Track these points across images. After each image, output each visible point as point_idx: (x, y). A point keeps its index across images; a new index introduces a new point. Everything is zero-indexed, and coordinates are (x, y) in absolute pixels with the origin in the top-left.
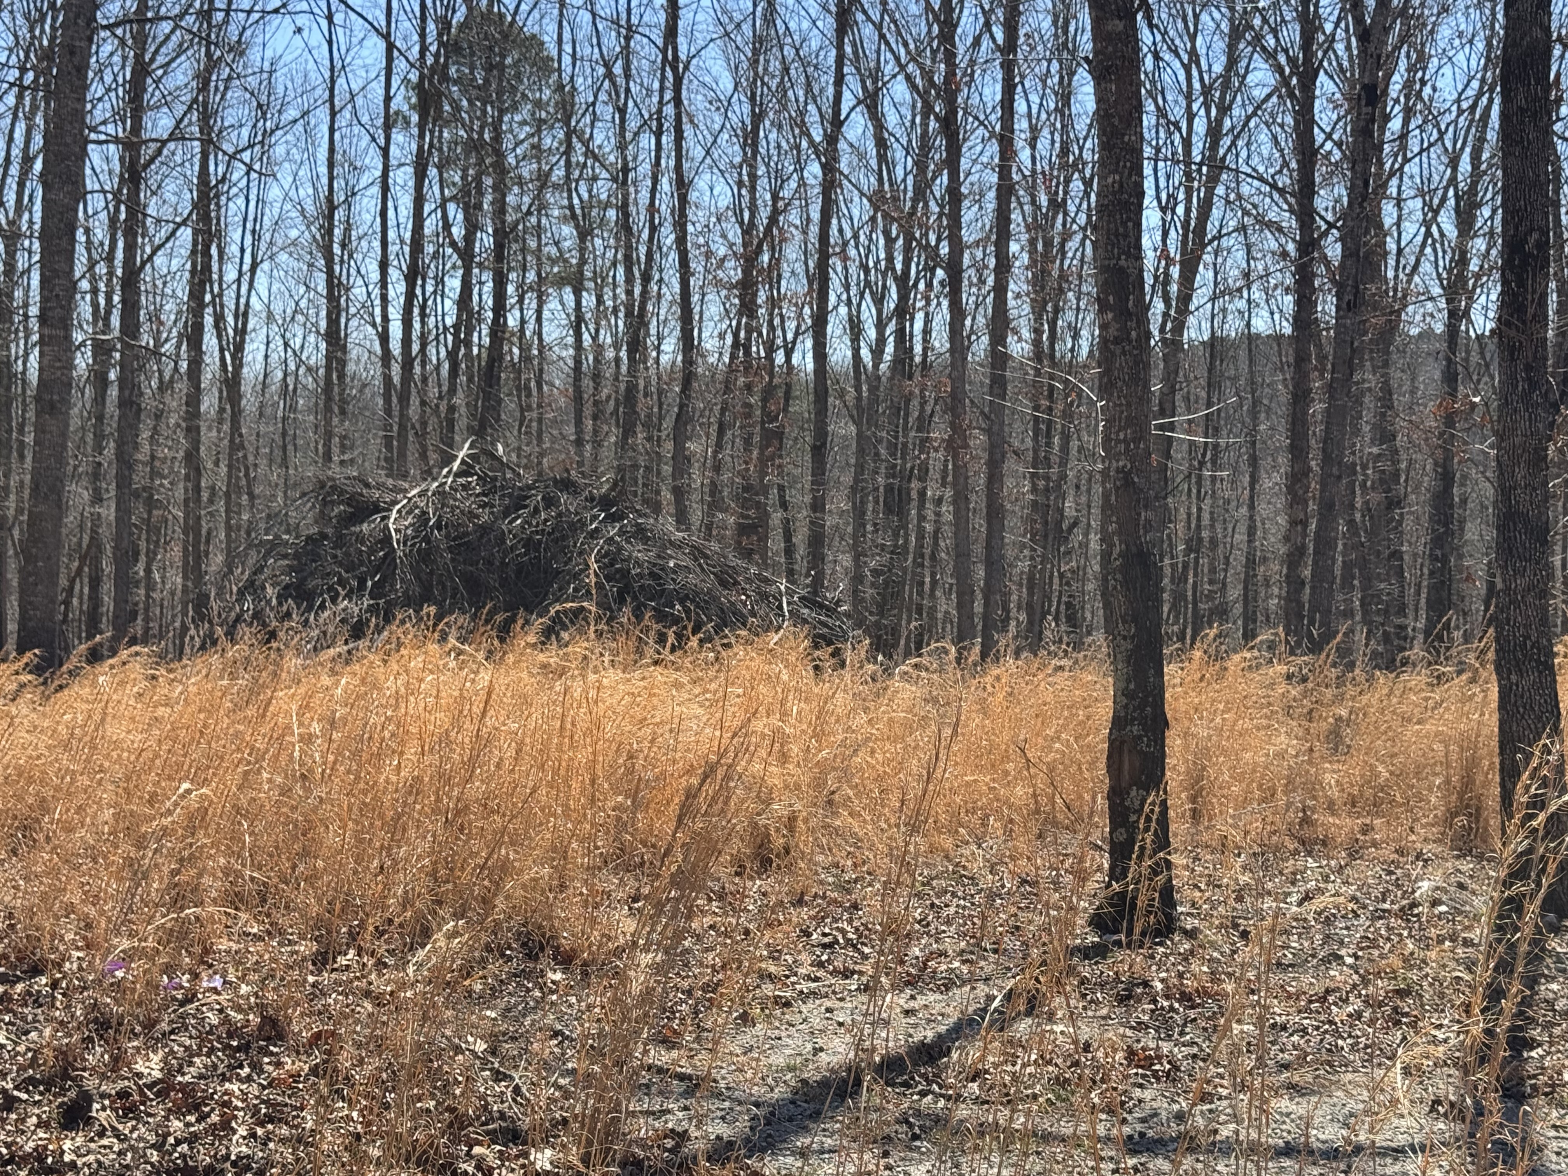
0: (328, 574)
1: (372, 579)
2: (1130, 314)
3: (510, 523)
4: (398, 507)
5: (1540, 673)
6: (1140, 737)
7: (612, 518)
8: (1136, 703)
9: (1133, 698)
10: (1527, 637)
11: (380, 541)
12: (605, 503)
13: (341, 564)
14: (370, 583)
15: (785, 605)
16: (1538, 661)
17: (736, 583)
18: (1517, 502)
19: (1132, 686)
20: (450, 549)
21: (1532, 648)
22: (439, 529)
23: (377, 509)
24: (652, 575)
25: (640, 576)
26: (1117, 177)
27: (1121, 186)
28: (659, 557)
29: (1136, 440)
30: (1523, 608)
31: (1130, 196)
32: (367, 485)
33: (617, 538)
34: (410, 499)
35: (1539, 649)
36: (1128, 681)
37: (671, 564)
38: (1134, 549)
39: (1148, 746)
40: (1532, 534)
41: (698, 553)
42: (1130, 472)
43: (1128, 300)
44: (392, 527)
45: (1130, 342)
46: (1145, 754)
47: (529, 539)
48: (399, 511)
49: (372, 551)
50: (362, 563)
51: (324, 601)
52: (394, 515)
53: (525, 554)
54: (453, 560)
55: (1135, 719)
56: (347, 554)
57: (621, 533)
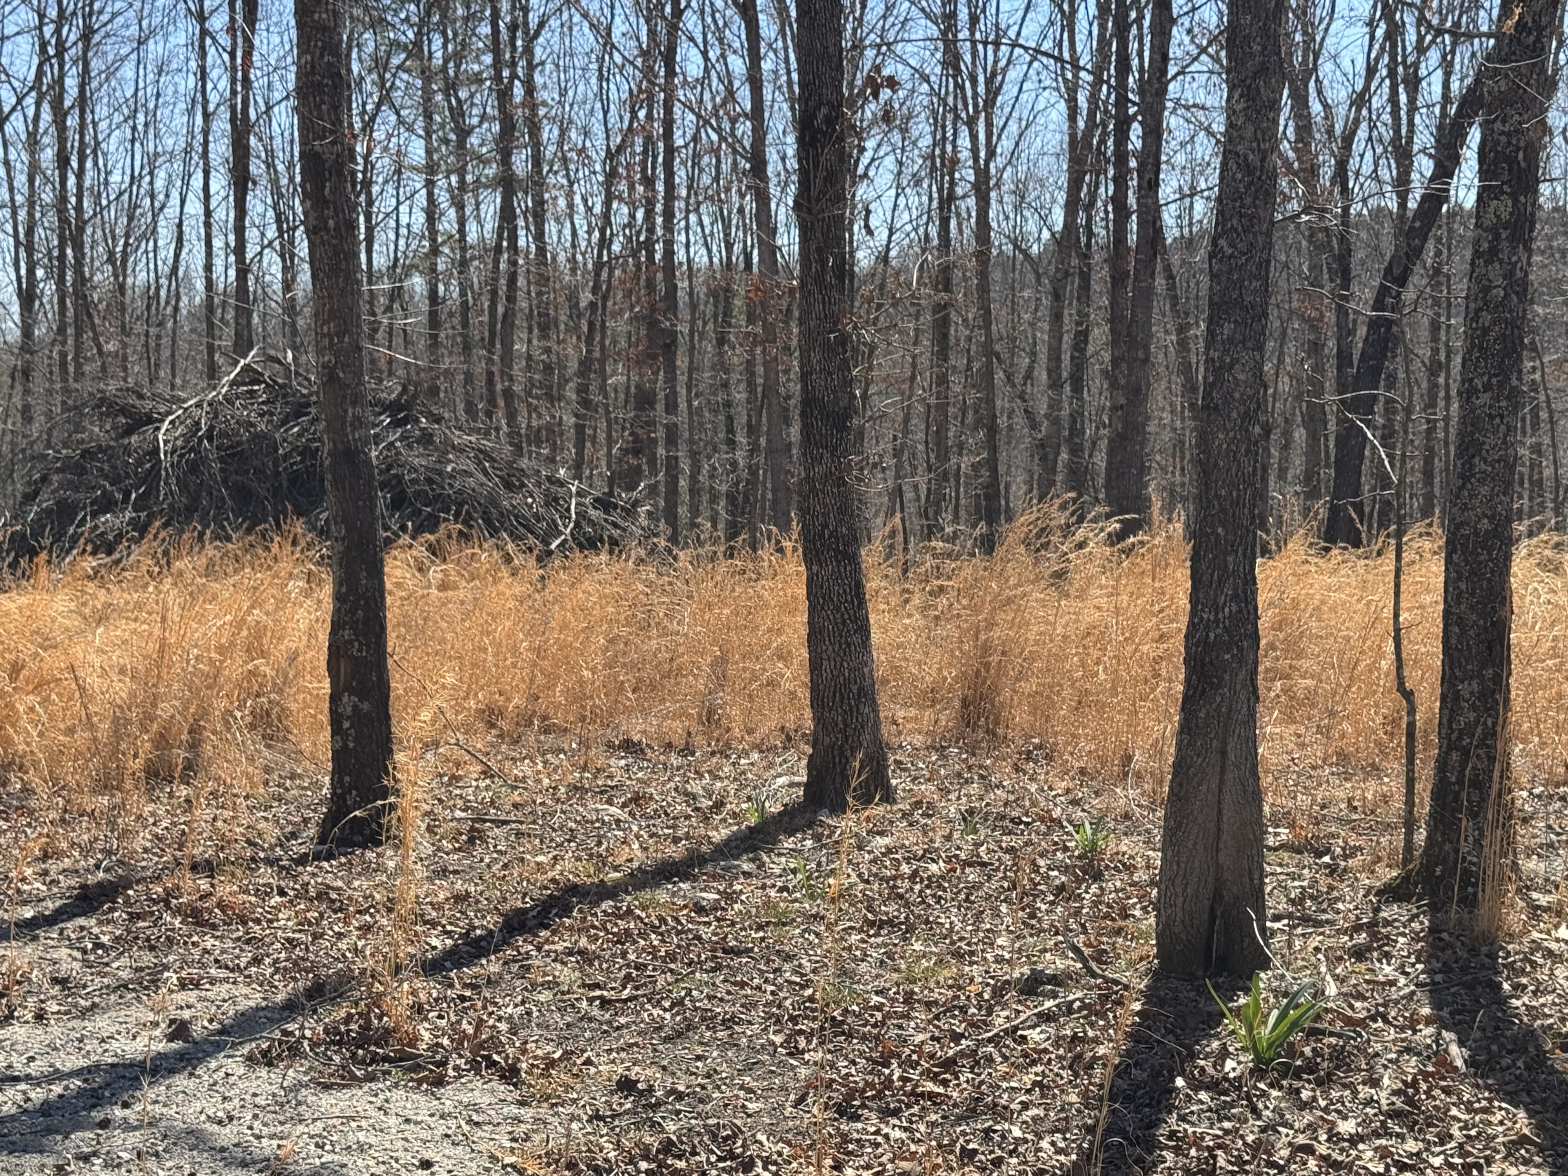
0: (93, 488)
1: (137, 491)
2: (326, 202)
3: (286, 431)
4: (171, 418)
5: (838, 562)
6: (351, 642)
7: (396, 424)
8: (347, 607)
9: (345, 602)
10: (825, 526)
11: (149, 453)
12: (393, 408)
13: (106, 478)
14: (134, 496)
15: (573, 507)
16: (837, 551)
17: (523, 485)
18: (814, 388)
19: (344, 590)
20: (221, 459)
21: (830, 538)
22: (210, 440)
23: (150, 420)
24: (430, 481)
25: (414, 481)
26: (309, 58)
27: (313, 67)
28: (440, 462)
29: (340, 334)
30: (821, 496)
31: (324, 77)
32: (141, 397)
33: (398, 444)
34: (186, 409)
35: (837, 538)
36: (341, 584)
37: (449, 469)
38: (340, 447)
39: (360, 650)
40: (828, 420)
41: (482, 455)
42: (335, 367)
43: (324, 186)
44: (160, 437)
45: (328, 230)
46: (356, 658)
47: (306, 448)
48: (172, 422)
49: (139, 463)
50: (128, 476)
51: (85, 517)
52: (166, 425)
53: (301, 462)
54: (222, 470)
55: (345, 623)
56: (114, 467)
57: (402, 438)
